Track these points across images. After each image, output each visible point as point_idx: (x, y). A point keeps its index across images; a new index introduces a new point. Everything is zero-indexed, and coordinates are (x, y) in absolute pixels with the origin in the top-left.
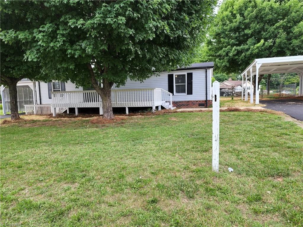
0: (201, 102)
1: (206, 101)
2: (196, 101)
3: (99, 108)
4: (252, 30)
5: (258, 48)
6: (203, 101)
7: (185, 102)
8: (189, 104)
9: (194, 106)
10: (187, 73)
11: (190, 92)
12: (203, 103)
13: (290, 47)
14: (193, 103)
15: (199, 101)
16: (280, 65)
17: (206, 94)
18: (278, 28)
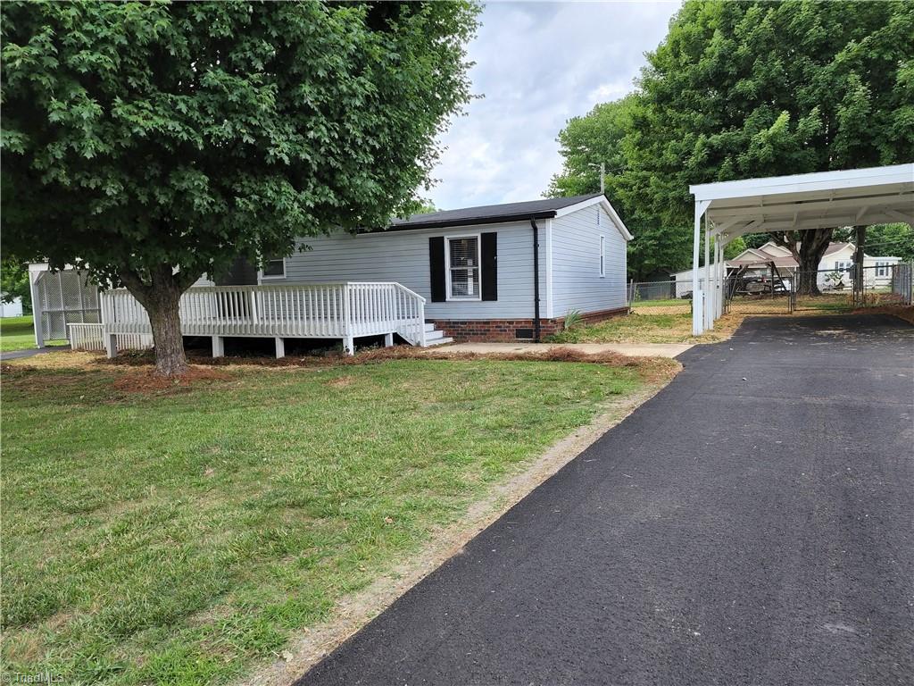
0: (523, 324)
1: (537, 320)
2: (510, 323)
3: (211, 338)
4: (760, 80)
5: (771, 140)
6: (527, 322)
7: (477, 323)
8: (489, 330)
9: (500, 338)
10: (483, 235)
11: (490, 293)
12: (529, 327)
13: (889, 134)
14: (500, 327)
15: (517, 323)
16: (800, 202)
17: (537, 300)
18: (843, 69)
